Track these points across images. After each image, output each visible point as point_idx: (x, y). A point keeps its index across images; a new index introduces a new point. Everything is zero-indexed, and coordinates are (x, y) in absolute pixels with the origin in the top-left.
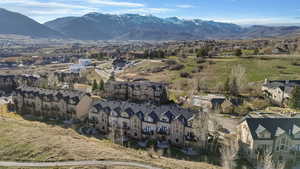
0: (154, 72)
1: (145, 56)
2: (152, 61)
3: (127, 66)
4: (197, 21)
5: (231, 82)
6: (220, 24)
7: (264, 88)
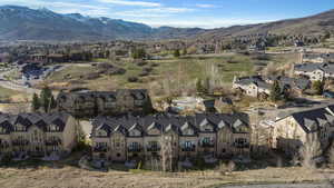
0: (89, 79)
1: (66, 59)
2: (80, 65)
3: (45, 73)
4: (104, 19)
5: (203, 83)
6: (130, 23)
7: (236, 86)
